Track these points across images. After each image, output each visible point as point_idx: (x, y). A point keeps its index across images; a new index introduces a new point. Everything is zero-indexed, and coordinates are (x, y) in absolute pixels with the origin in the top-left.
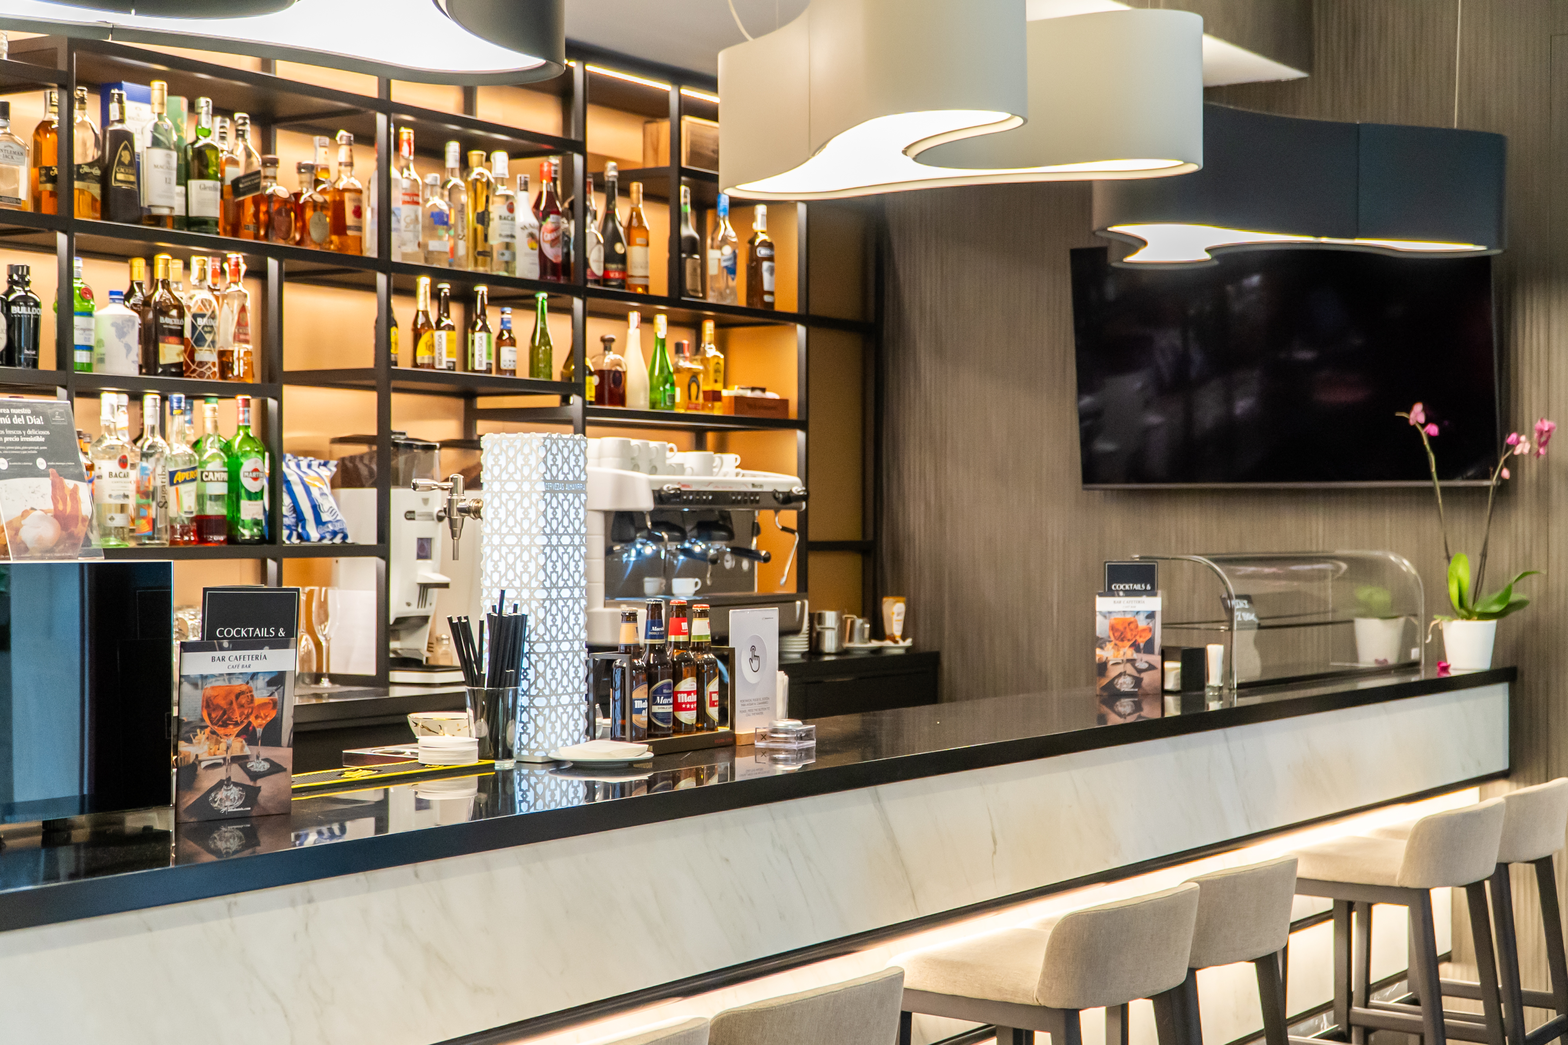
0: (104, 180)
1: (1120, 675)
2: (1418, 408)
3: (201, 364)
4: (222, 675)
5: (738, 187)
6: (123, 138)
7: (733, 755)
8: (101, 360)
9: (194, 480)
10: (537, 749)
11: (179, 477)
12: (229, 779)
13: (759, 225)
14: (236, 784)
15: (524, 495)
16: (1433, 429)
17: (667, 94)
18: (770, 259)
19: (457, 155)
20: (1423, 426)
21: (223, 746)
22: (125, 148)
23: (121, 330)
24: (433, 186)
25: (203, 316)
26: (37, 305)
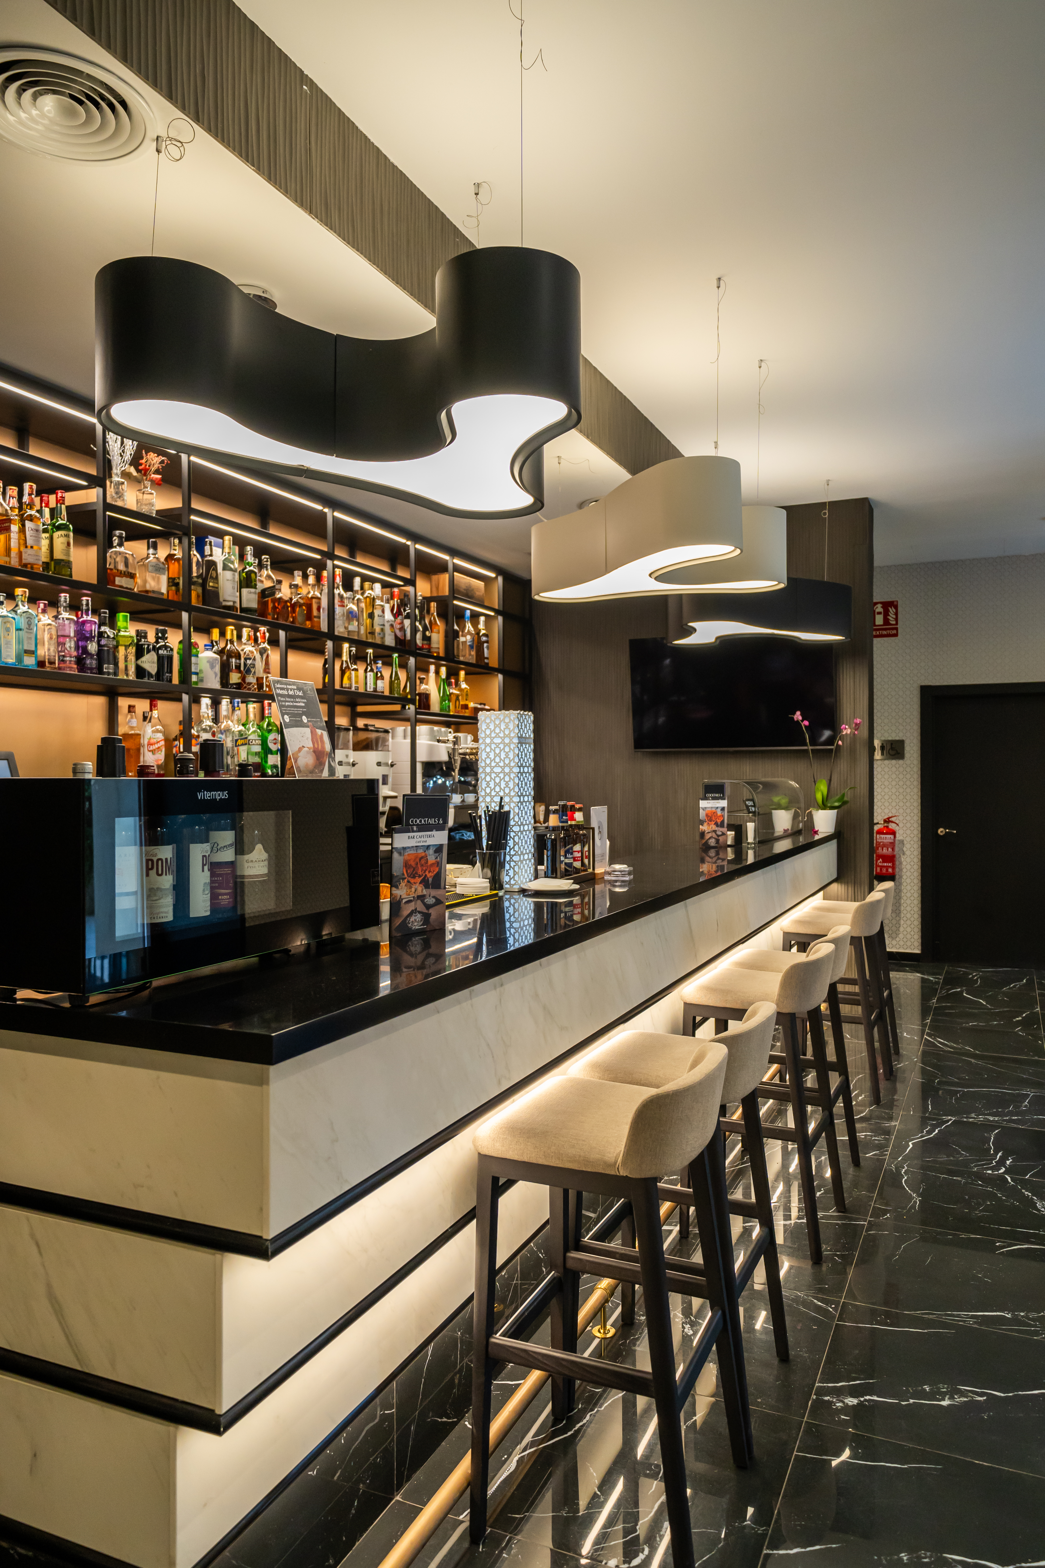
0: (204, 585)
1: (710, 838)
2: (798, 713)
3: (250, 684)
4: (413, 847)
5: (541, 594)
6: (212, 565)
7: (594, 884)
8: (202, 680)
9: (246, 744)
10: (515, 884)
11: (240, 742)
12: (416, 909)
13: (481, 626)
14: (419, 912)
15: (505, 745)
16: (806, 723)
17: (447, 561)
18: (487, 642)
19: (359, 583)
20: (802, 721)
21: (413, 890)
22: (213, 570)
23: (212, 664)
24: (349, 598)
25: (250, 659)
26: (172, 650)
